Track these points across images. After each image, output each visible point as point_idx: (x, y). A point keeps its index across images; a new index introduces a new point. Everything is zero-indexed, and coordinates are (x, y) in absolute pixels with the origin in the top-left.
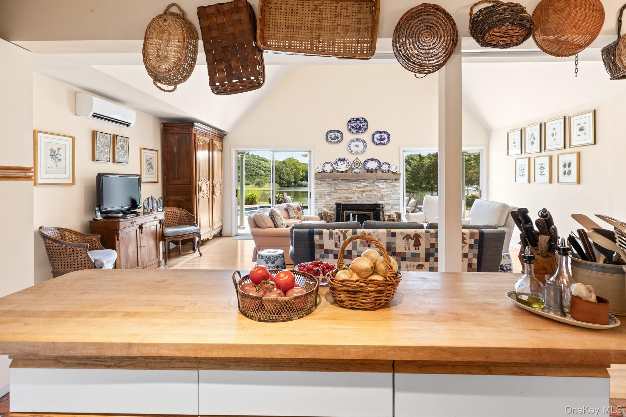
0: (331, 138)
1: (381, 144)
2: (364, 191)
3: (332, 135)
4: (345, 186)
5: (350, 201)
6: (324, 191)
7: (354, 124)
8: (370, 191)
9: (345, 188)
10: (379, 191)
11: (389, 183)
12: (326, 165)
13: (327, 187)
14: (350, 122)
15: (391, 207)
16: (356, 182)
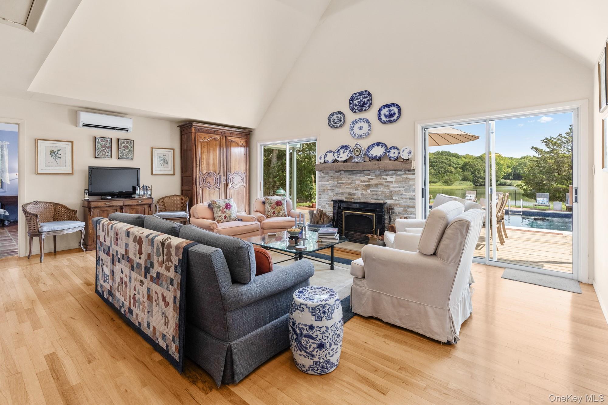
0: (333, 121)
1: (390, 122)
2: (368, 186)
3: (335, 118)
4: (347, 179)
5: (353, 198)
6: (327, 185)
7: (357, 101)
8: (376, 186)
9: (348, 182)
10: (388, 185)
11: (400, 175)
12: (328, 154)
13: (330, 180)
14: (352, 99)
15: (402, 209)
16: (359, 175)
